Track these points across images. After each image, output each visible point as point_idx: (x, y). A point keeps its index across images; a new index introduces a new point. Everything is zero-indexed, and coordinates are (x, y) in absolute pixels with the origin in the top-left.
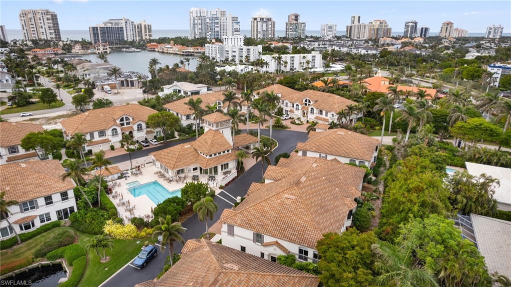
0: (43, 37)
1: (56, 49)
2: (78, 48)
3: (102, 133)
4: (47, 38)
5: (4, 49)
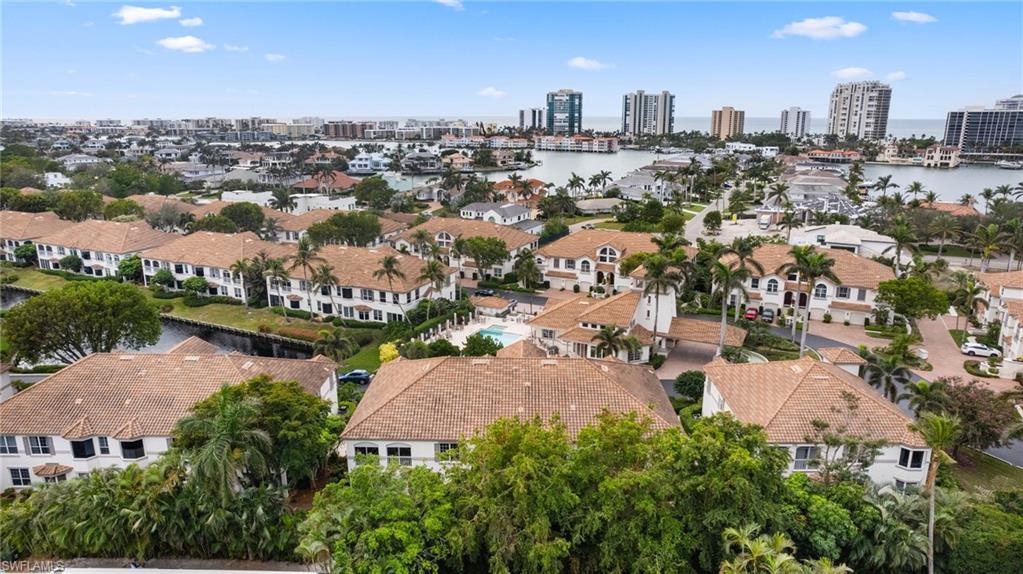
0: (854, 131)
1: (849, 153)
2: (891, 153)
3: (571, 263)
4: (859, 133)
5: (769, 148)
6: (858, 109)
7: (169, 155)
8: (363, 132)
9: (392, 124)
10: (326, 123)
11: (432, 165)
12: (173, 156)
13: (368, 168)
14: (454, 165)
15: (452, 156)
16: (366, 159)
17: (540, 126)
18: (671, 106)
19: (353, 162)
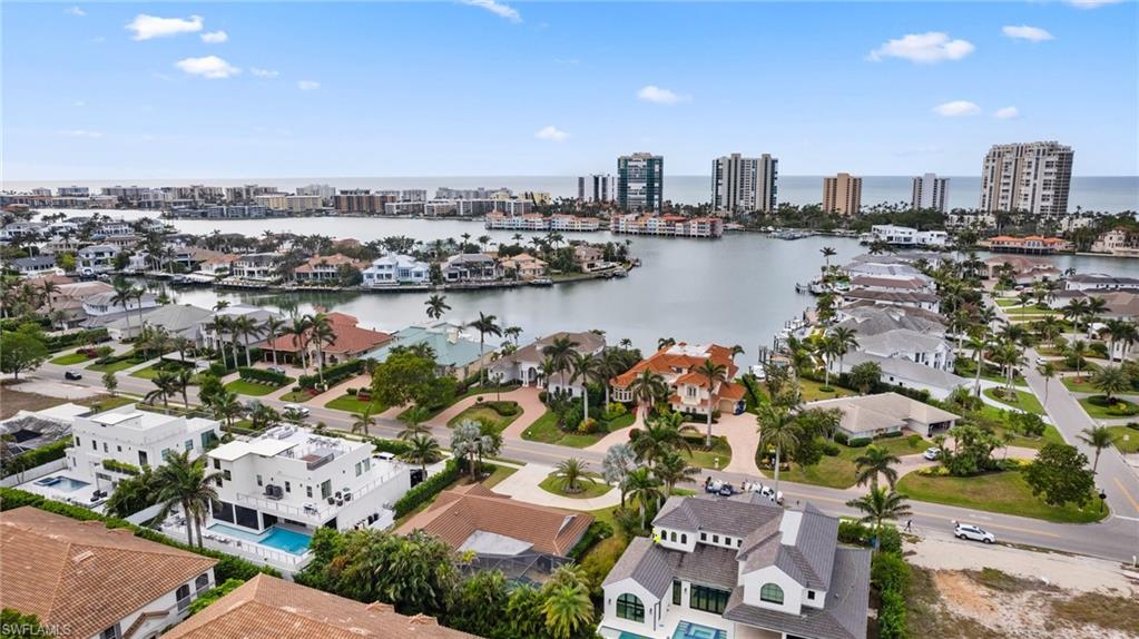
0: (1023, 205)
1: (1052, 240)
2: (1115, 240)
4: (1032, 208)
5: (936, 233)
6: (1031, 177)
7: (102, 254)
8: (383, 207)
9: (418, 193)
10: (338, 193)
11: (488, 273)
12: (107, 255)
13: (393, 280)
14: (521, 273)
15: (518, 258)
16: (390, 267)
17: (604, 196)
18: (773, 172)
19: (370, 271)
